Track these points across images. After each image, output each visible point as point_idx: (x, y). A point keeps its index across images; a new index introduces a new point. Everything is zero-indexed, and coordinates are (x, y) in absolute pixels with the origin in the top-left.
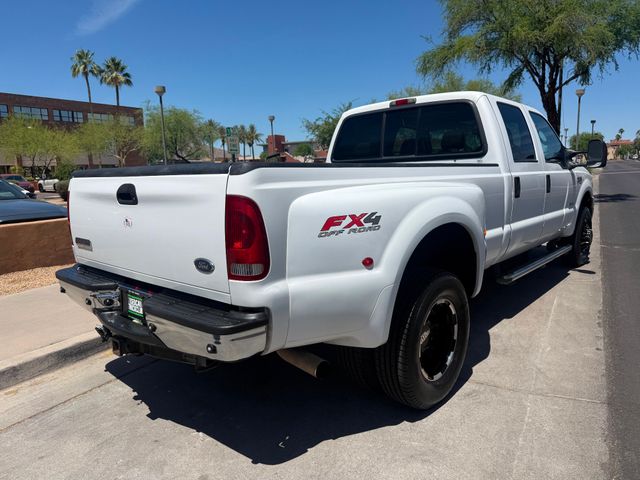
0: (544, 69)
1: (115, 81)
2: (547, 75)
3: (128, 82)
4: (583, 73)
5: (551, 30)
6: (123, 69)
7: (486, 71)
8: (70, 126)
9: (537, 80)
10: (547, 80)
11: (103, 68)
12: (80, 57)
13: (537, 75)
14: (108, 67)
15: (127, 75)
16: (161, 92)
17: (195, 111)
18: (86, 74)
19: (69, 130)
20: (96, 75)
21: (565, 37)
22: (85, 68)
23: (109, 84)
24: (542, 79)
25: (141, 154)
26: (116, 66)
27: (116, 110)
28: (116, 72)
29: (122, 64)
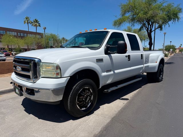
0: (148, 26)
1: (36, 25)
3: (40, 26)
4: (160, 27)
5: (149, 15)
6: (38, 22)
7: (133, 26)
8: (22, 37)
9: (147, 29)
10: (149, 29)
11: (33, 22)
12: (26, 18)
13: (147, 27)
14: (34, 21)
15: (39, 24)
16: (45, 29)
17: (58, 35)
18: (28, 23)
20: (31, 24)
21: (153, 17)
22: (28, 21)
23: (34, 26)
24: (148, 29)
25: (42, 46)
26: (36, 21)
27: (36, 33)
28: (36, 23)
29: (38, 21)
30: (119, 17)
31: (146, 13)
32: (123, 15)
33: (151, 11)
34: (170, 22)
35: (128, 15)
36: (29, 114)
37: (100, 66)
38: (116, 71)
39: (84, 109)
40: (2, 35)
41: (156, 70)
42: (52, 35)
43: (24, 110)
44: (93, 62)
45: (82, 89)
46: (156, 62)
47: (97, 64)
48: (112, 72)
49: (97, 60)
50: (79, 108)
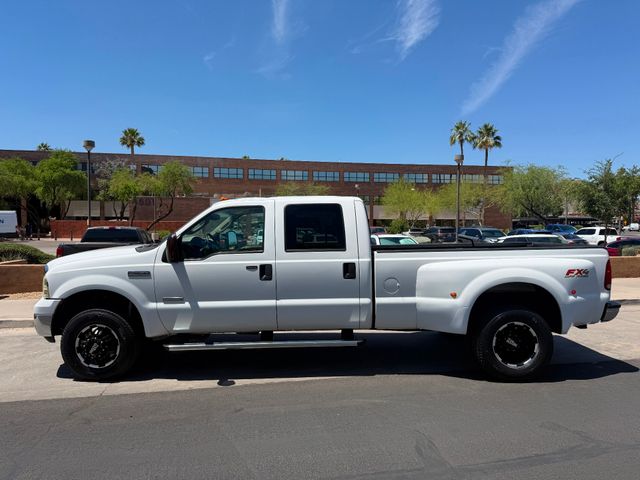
1: (485, 145)
3: (498, 144)
6: (493, 134)
11: (476, 134)
12: (458, 128)
14: (481, 133)
15: (498, 138)
17: (560, 167)
18: (462, 141)
19: (435, 190)
20: (470, 141)
22: (462, 135)
23: (481, 147)
26: (489, 131)
27: (487, 170)
28: (489, 137)
29: (494, 128)
38: (202, 304)
39: (96, 367)
40: (385, 184)
42: (533, 172)
46: (454, 296)
47: (131, 282)
48: (186, 305)
50: (82, 360)
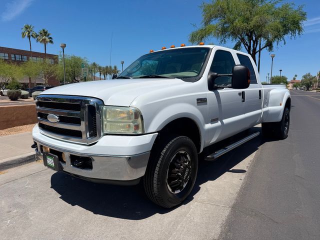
0: (250, 43)
1: (44, 41)
2: (252, 46)
3: (51, 42)
4: (269, 45)
5: (252, 23)
6: (48, 35)
7: (223, 42)
8: (19, 63)
9: (247, 47)
10: (252, 48)
11: (38, 34)
12: (26, 28)
13: (247, 45)
14: (41, 33)
15: (51, 38)
16: (64, 46)
18: (29, 37)
20: (34, 38)
21: (259, 27)
22: (29, 33)
23: (41, 42)
24: (249, 47)
25: (56, 79)
26: (45, 33)
27: (44, 56)
28: (45, 36)
29: (48, 32)
30: (200, 26)
31: (247, 20)
32: (206, 24)
33: (256, 17)
34: (285, 37)
35: (216, 23)
36: (73, 205)
37: (202, 111)
38: (226, 121)
39: (179, 191)
41: (280, 118)
42: (75, 59)
43: (60, 198)
44: (192, 104)
45: (175, 155)
46: (281, 105)
47: (197, 108)
48: (219, 123)
49: (198, 100)
50: (171, 190)
